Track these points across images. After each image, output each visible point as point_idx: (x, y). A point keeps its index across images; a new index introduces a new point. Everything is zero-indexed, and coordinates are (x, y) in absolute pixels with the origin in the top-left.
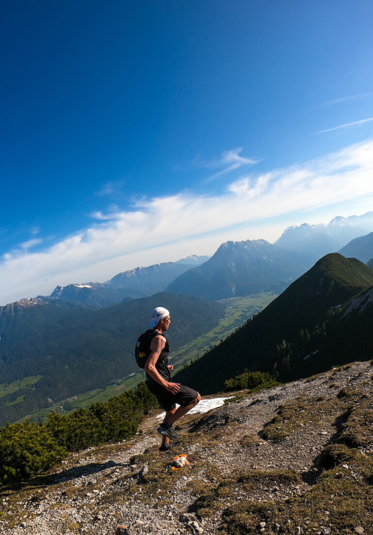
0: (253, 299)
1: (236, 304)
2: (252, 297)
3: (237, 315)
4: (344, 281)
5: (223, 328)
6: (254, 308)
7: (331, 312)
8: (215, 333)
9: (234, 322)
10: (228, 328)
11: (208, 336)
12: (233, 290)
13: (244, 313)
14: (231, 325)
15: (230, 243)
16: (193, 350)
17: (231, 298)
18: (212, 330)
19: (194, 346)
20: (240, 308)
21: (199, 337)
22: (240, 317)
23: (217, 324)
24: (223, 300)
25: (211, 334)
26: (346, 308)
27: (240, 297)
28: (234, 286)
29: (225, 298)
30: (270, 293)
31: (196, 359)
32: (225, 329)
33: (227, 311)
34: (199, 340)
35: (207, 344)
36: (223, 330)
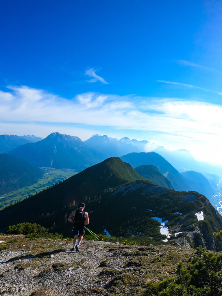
0: (62, 172)
1: (51, 172)
2: (62, 170)
3: (50, 179)
4: (118, 175)
5: (40, 185)
6: (61, 177)
7: (106, 191)
8: (34, 187)
9: (48, 183)
10: (42, 186)
11: (29, 188)
12: (52, 163)
13: (54, 179)
14: (45, 184)
15: (57, 134)
16: (18, 195)
17: (49, 168)
18: (33, 185)
19: (19, 193)
20: (53, 175)
21: (24, 188)
22: (52, 181)
23: (36, 182)
24: (44, 168)
25: (31, 187)
26: (115, 191)
27: (54, 169)
28: (53, 160)
29: (45, 167)
30: (73, 170)
31: (18, 201)
32: (40, 186)
33: (44, 175)
34: (23, 190)
35: (28, 193)
36: (39, 186)
